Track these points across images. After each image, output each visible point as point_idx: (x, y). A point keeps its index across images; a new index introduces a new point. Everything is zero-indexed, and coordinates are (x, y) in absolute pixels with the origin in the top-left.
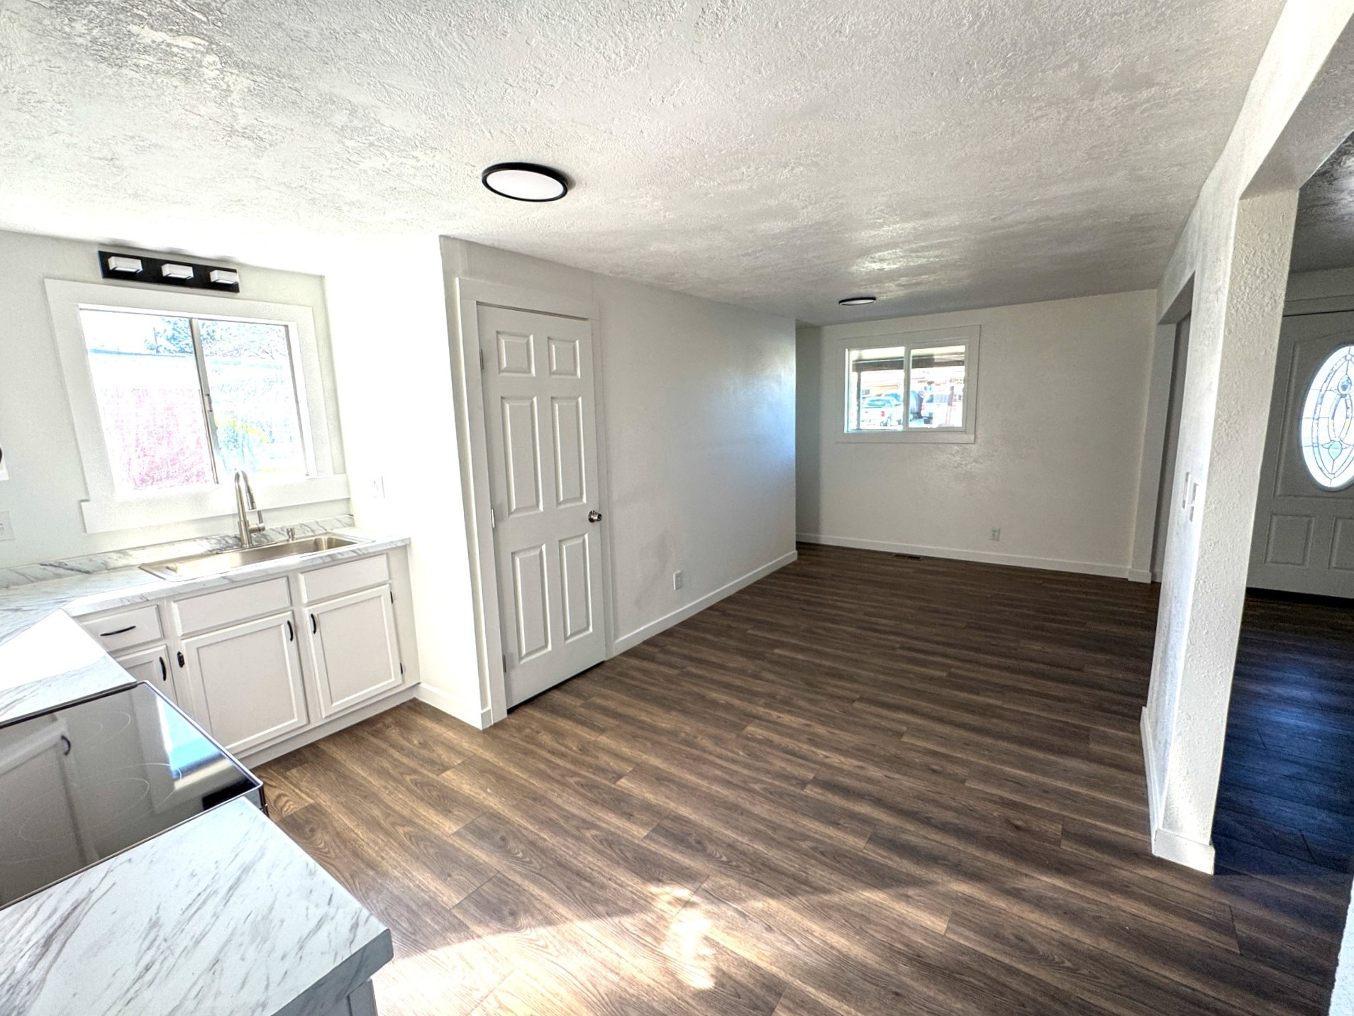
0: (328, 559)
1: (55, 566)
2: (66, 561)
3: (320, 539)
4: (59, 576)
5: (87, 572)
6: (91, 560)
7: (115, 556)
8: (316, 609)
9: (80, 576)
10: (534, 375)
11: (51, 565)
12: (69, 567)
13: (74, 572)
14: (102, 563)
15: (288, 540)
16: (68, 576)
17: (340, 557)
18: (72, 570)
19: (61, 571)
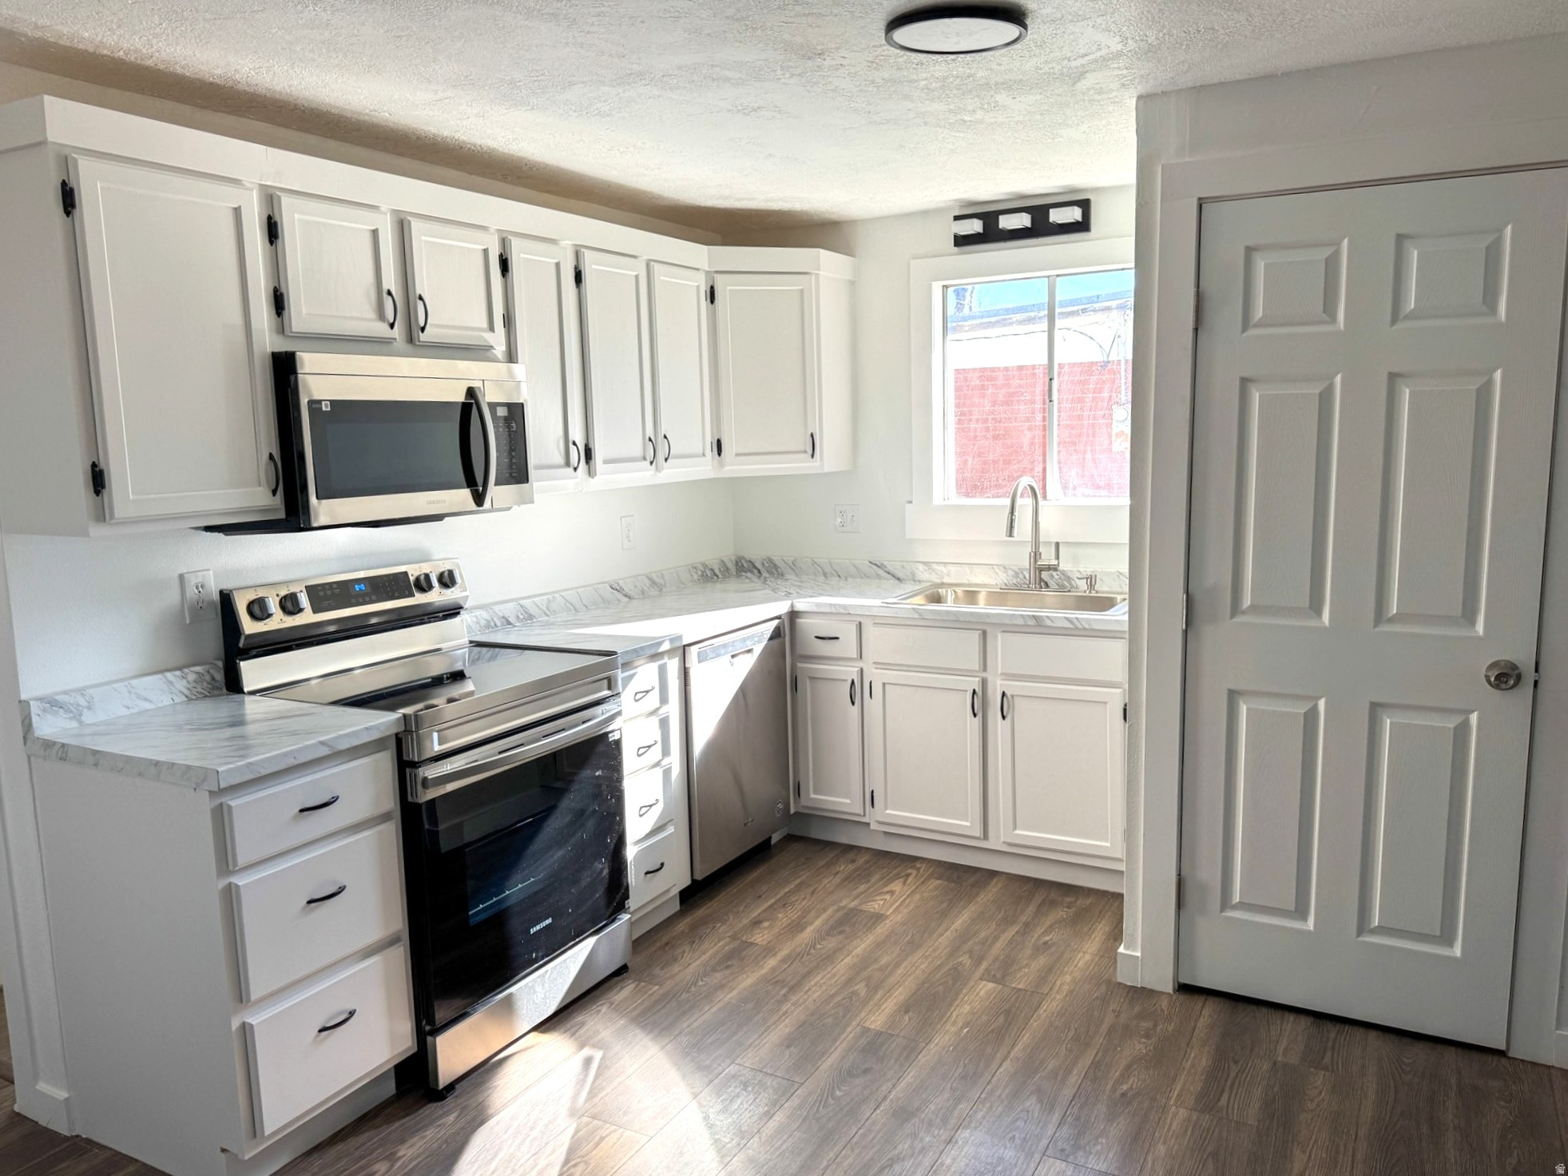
0: (1031, 622)
1: (878, 566)
2: (886, 563)
3: (1116, 598)
4: (878, 577)
5: (899, 579)
6: (903, 567)
7: (921, 567)
8: (1013, 687)
9: (892, 582)
10: (1342, 327)
11: (876, 565)
12: (887, 570)
13: (889, 576)
14: (911, 573)
15: (1085, 592)
16: (886, 579)
17: (1048, 623)
18: (889, 573)
19: (881, 572)
